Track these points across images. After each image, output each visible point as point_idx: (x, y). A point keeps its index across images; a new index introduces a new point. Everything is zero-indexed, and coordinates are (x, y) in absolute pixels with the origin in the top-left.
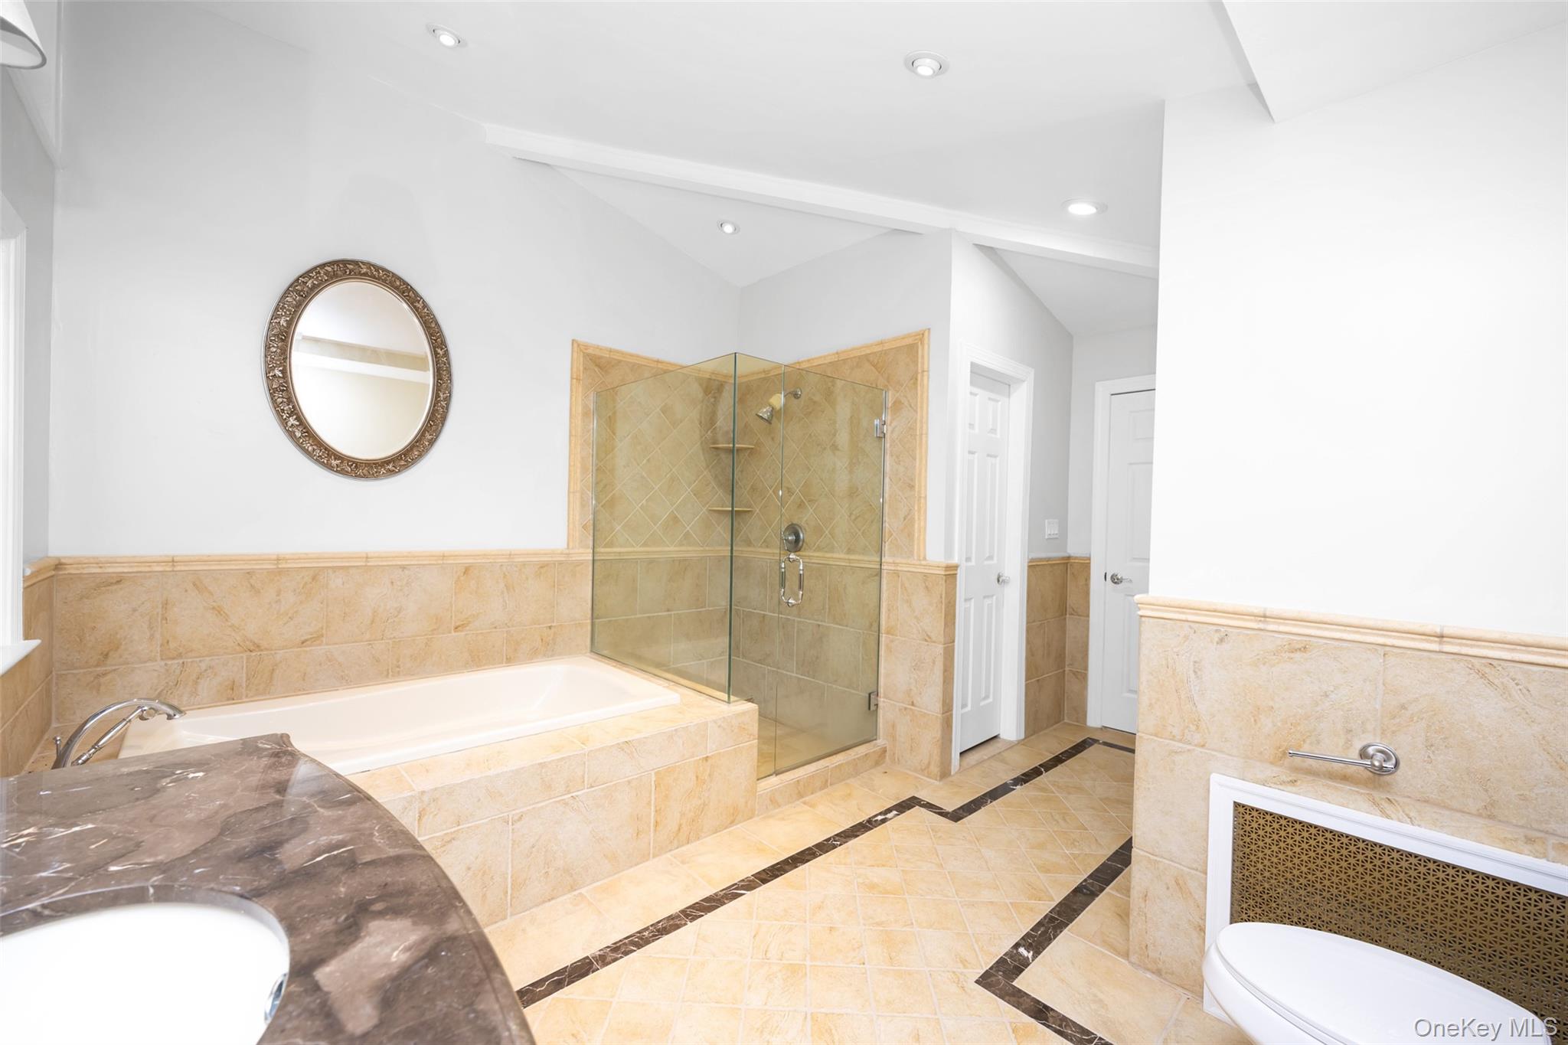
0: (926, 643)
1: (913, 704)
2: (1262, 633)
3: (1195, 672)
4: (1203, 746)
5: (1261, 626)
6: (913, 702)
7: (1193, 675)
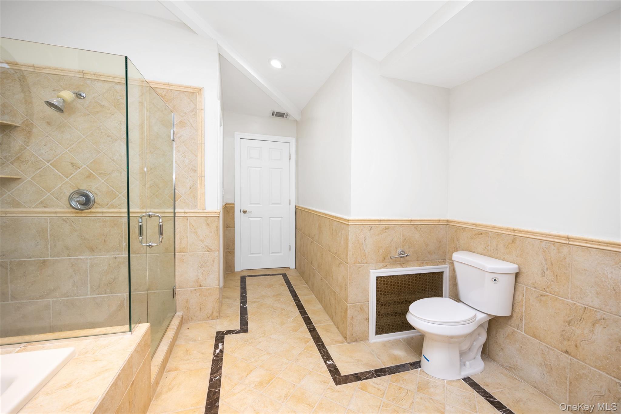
0: (208, 252)
1: (200, 286)
2: (380, 225)
3: (364, 240)
4: (367, 263)
5: (379, 223)
6: (200, 285)
7: (364, 242)
